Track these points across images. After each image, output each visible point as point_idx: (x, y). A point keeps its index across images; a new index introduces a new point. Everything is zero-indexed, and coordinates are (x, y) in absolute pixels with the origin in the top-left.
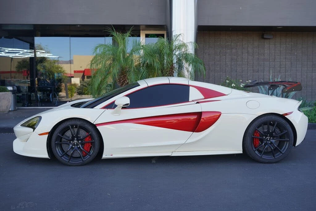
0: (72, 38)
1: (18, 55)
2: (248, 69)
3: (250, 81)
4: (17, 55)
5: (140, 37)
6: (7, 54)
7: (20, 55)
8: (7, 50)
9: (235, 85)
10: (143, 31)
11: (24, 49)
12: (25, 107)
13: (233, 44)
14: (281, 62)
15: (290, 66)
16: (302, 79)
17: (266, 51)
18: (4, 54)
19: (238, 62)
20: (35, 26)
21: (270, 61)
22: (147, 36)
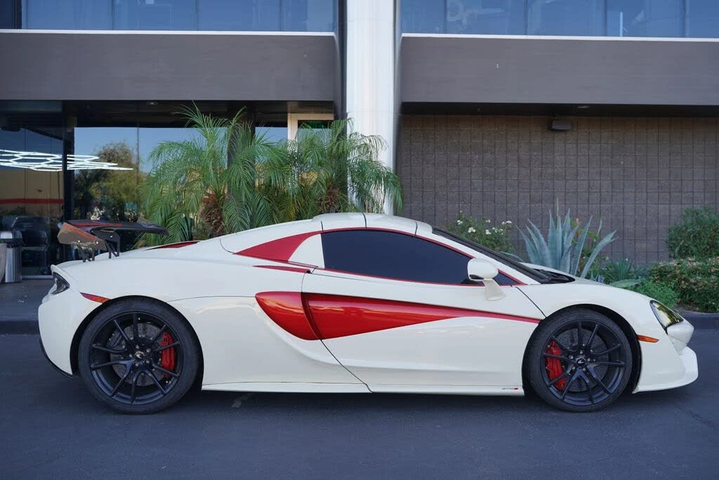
0: (142, 130)
1: (46, 166)
2: (518, 196)
3: (509, 222)
4: (43, 165)
5: (286, 126)
6: (21, 164)
7: (51, 166)
8: (21, 154)
9: (474, 231)
10: (293, 114)
11: (54, 153)
12: (44, 274)
13: (485, 142)
14: (591, 182)
15: (610, 189)
16: (637, 217)
17: (558, 158)
18: (16, 163)
19: (497, 181)
20: (65, 103)
21: (567, 178)
22: (301, 124)
